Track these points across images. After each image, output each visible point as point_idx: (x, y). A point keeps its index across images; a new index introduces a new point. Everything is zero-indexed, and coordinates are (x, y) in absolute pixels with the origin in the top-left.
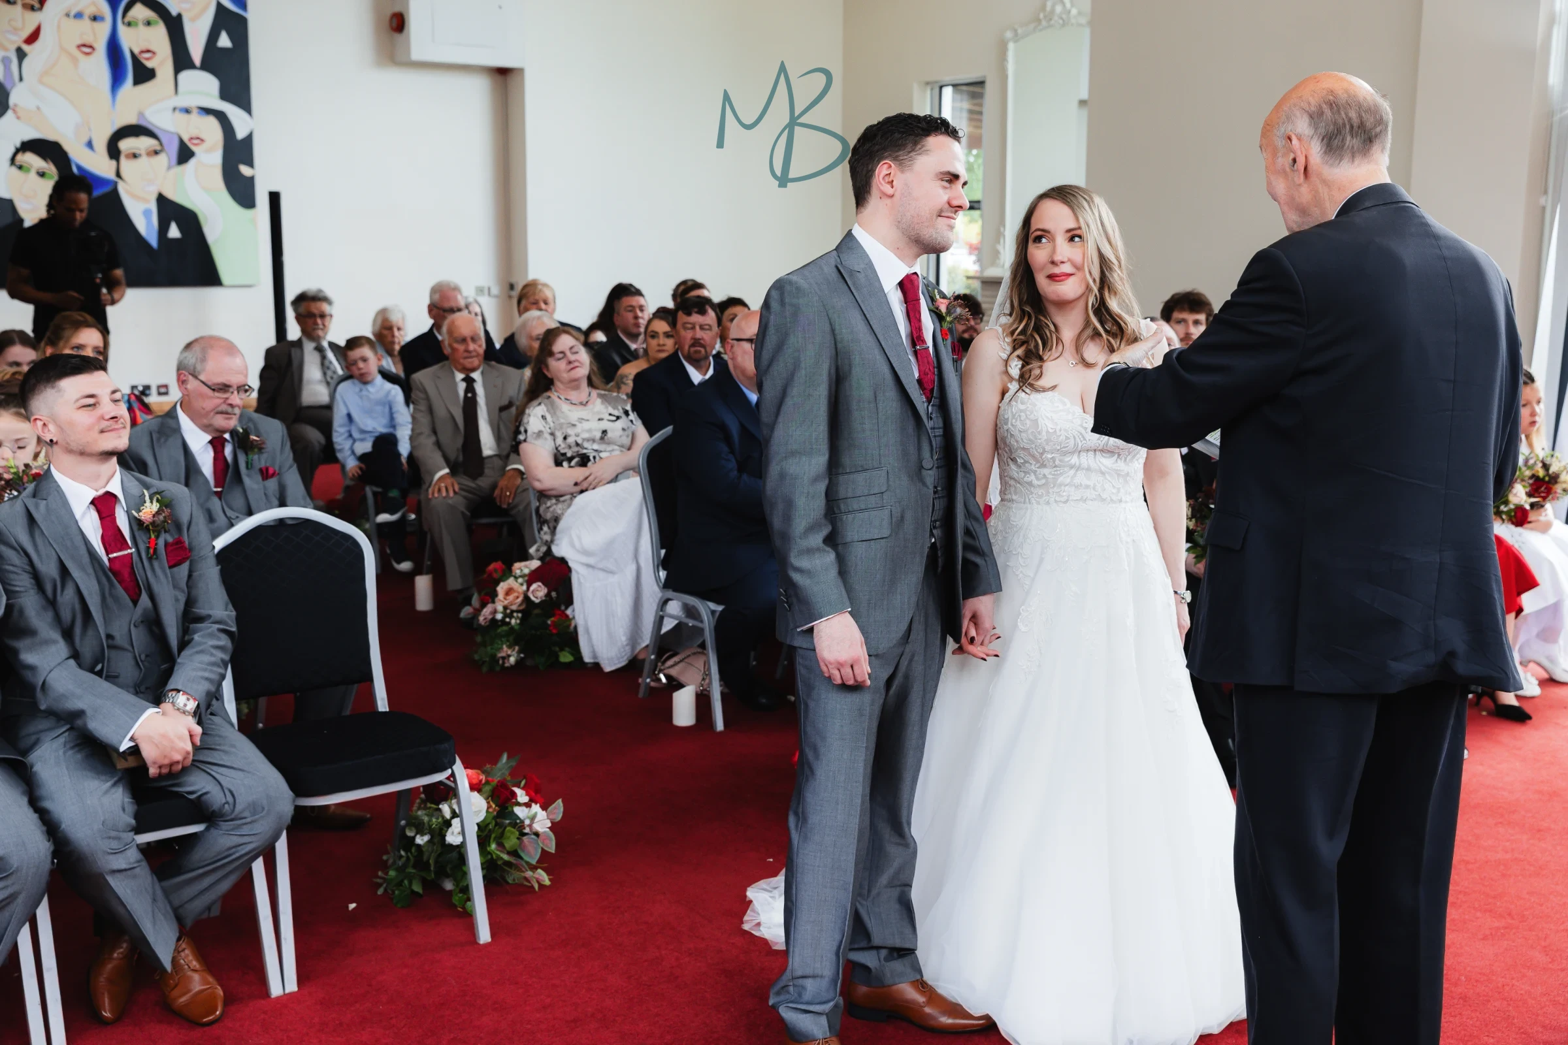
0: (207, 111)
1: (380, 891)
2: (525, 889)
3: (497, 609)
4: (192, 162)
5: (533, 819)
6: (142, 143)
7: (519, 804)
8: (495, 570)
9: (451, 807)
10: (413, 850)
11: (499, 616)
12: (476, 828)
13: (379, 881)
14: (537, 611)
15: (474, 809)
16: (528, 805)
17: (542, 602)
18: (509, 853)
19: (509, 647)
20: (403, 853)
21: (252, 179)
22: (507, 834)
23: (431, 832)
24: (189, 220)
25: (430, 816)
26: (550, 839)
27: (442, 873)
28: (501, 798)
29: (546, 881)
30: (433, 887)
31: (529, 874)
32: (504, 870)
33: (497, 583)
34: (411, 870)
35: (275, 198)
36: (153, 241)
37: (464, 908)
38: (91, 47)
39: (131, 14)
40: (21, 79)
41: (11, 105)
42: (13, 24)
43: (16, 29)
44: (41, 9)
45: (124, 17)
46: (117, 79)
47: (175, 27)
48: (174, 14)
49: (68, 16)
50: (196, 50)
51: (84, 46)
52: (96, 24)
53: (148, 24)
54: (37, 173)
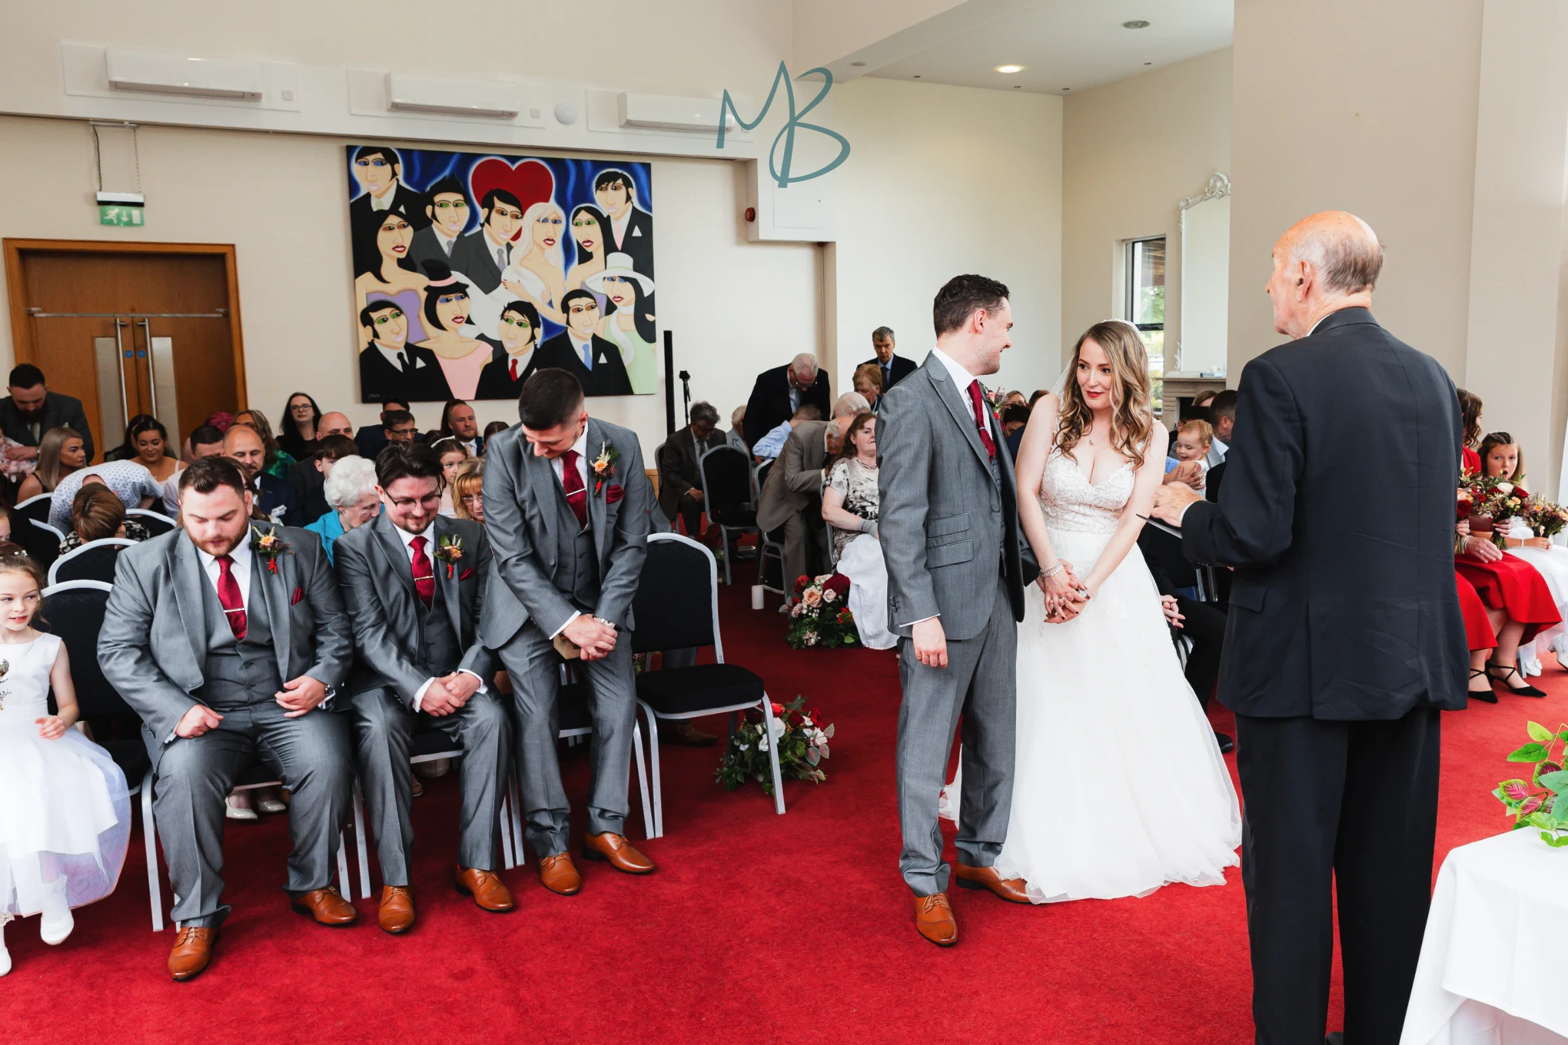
0: (625, 279)
1: (718, 781)
2: (810, 783)
3: (802, 607)
4: (615, 313)
5: (815, 736)
6: (584, 302)
7: (806, 727)
8: (803, 581)
9: (762, 727)
10: (739, 754)
11: (804, 612)
12: (778, 741)
13: (716, 774)
14: (830, 609)
15: (776, 728)
16: (812, 728)
17: (833, 602)
18: (799, 758)
19: (811, 632)
20: (732, 757)
21: (654, 322)
22: (798, 746)
23: (749, 742)
24: (612, 351)
25: (749, 732)
26: (826, 749)
27: (757, 771)
28: (794, 722)
29: (823, 777)
30: (750, 778)
31: (812, 772)
32: (796, 770)
33: (804, 590)
34: (737, 768)
35: (668, 335)
36: (589, 366)
37: (770, 792)
38: (552, 240)
39: (578, 217)
40: (509, 263)
41: (502, 280)
42: (505, 227)
43: (506, 231)
44: (522, 217)
45: (573, 219)
46: (568, 260)
47: (605, 224)
48: (605, 216)
49: (538, 221)
50: (619, 240)
51: (548, 240)
52: (556, 226)
53: (589, 223)
54: (518, 323)
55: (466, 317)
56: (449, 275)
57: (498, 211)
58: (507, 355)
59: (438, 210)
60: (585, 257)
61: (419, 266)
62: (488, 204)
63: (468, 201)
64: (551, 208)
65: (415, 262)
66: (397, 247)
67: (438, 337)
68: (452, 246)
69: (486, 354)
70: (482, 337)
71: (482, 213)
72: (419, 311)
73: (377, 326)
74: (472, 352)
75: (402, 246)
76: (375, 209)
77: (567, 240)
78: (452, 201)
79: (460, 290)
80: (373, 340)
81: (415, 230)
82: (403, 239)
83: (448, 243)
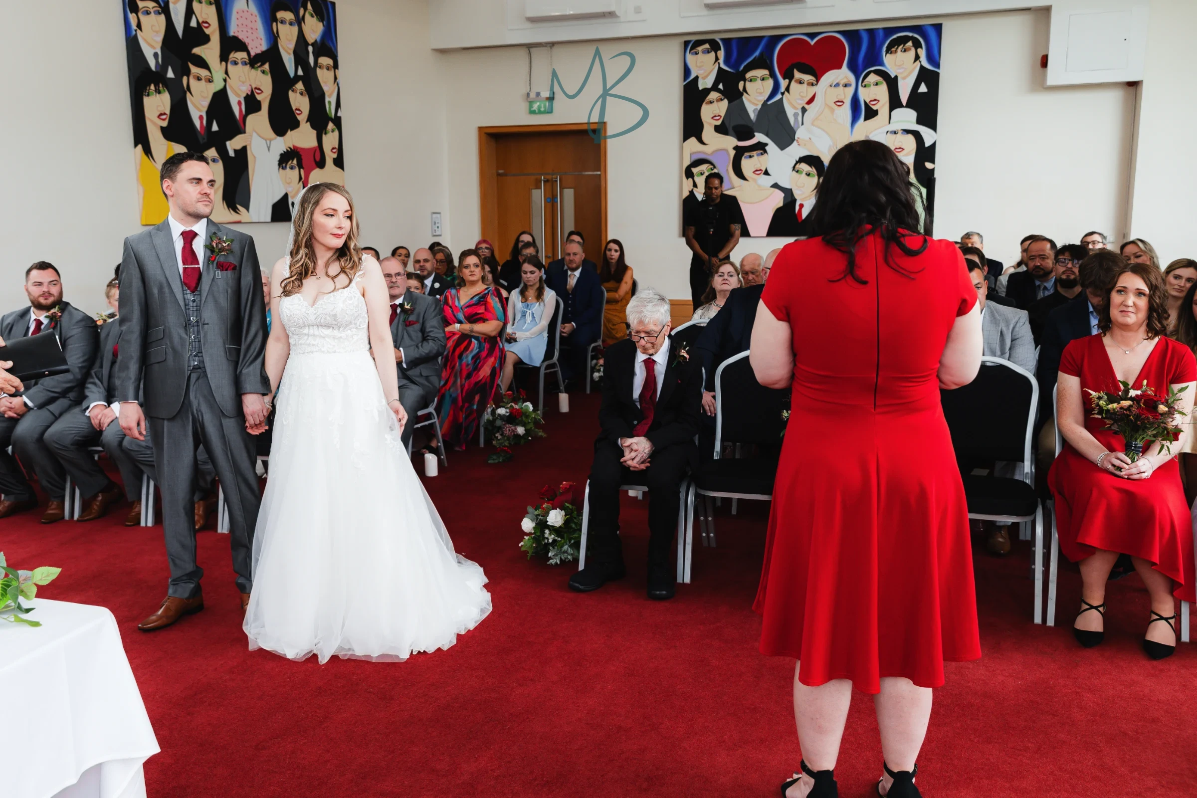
0: (908, 132)
21: (932, 170)
38: (842, 102)
39: (868, 79)
40: (803, 124)
41: (796, 138)
42: (802, 94)
43: (802, 97)
44: (817, 84)
45: (862, 82)
46: (855, 118)
47: (892, 83)
48: (893, 76)
49: (831, 86)
50: (904, 96)
51: (838, 101)
52: (847, 89)
53: (877, 84)
54: (806, 174)
55: (764, 170)
56: (754, 136)
57: (796, 81)
58: (795, 200)
59: (748, 84)
60: (871, 113)
61: (731, 131)
62: (789, 76)
63: (773, 75)
64: (844, 74)
65: (728, 126)
66: (715, 116)
67: (740, 186)
68: (757, 112)
69: (778, 199)
70: (776, 186)
71: (783, 83)
72: (728, 166)
73: (696, 179)
74: (767, 198)
75: (719, 116)
76: (701, 88)
77: (855, 101)
78: (759, 76)
79: (761, 147)
80: (693, 189)
81: (730, 102)
82: (720, 110)
83: (754, 111)
